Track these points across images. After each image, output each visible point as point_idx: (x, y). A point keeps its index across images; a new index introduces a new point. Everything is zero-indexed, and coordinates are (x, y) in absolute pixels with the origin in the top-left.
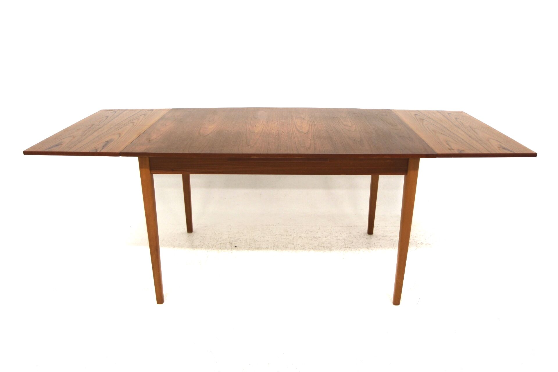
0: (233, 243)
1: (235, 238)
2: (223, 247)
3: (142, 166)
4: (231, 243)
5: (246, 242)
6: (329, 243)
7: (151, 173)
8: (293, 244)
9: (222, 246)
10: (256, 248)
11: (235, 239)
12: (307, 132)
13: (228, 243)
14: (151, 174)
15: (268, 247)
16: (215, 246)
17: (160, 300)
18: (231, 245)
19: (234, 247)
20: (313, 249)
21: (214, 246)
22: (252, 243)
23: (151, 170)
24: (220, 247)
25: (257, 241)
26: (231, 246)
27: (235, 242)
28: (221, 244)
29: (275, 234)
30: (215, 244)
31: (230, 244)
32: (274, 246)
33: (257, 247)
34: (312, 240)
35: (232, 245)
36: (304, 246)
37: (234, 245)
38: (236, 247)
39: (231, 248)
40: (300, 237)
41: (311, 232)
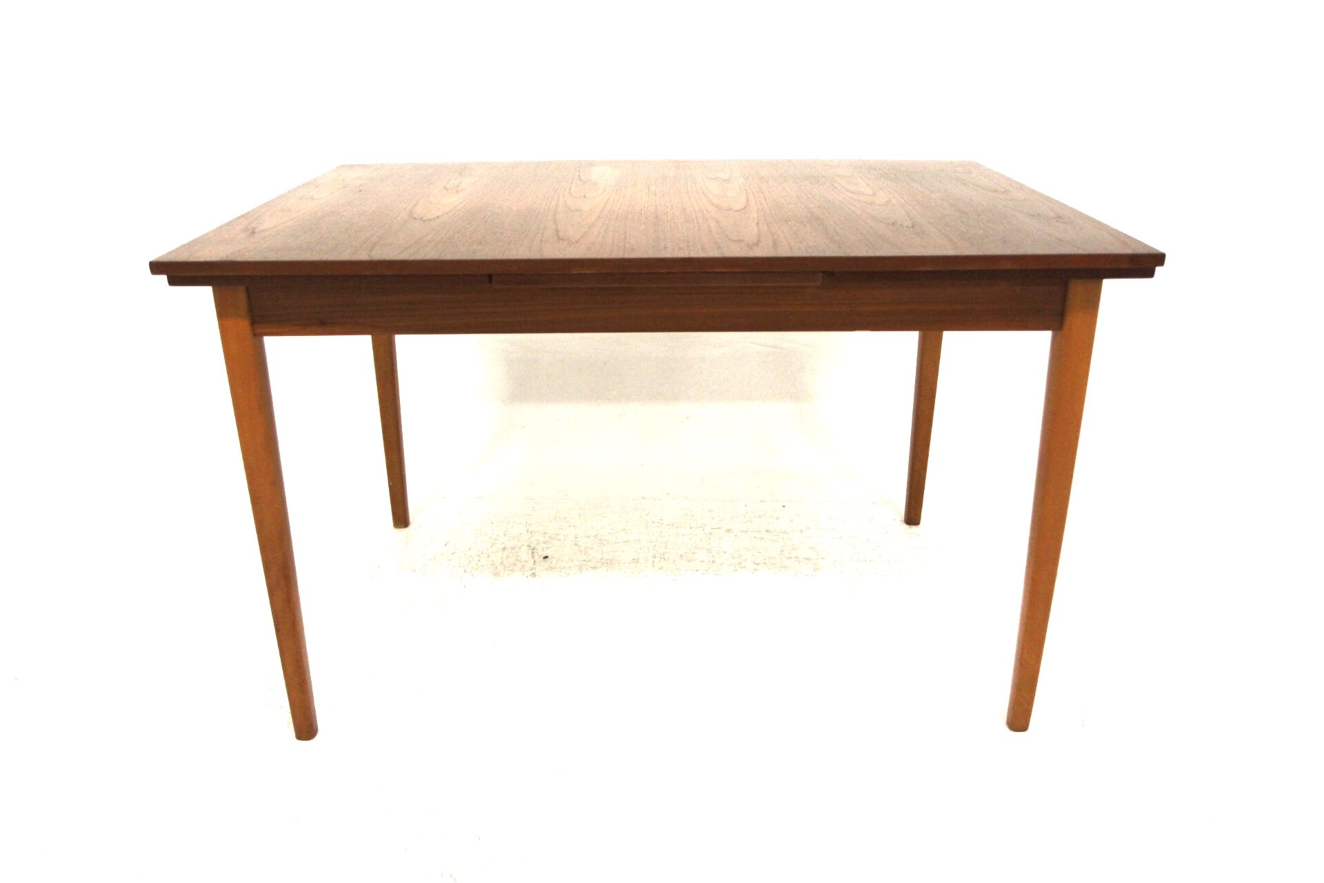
0: (539, 547)
1: (545, 533)
2: (509, 559)
3: (224, 310)
4: (533, 546)
5: (576, 545)
6: (811, 548)
7: (256, 331)
8: (709, 551)
9: (508, 557)
10: (603, 561)
11: (544, 537)
12: (742, 207)
13: (524, 548)
14: (255, 335)
15: (638, 560)
16: (488, 557)
17: (305, 727)
18: (533, 553)
19: (542, 559)
20: (765, 563)
21: (486, 555)
22: (592, 548)
23: (253, 323)
24: (502, 558)
25: (606, 543)
26: (533, 557)
27: (545, 546)
28: (504, 549)
29: (658, 523)
30: (487, 549)
31: (531, 551)
32: (654, 557)
33: (605, 558)
34: (762, 538)
35: (536, 555)
36: (740, 555)
37: (540, 554)
38: (546, 557)
39: (533, 561)
40: (728, 530)
41: (760, 517)
